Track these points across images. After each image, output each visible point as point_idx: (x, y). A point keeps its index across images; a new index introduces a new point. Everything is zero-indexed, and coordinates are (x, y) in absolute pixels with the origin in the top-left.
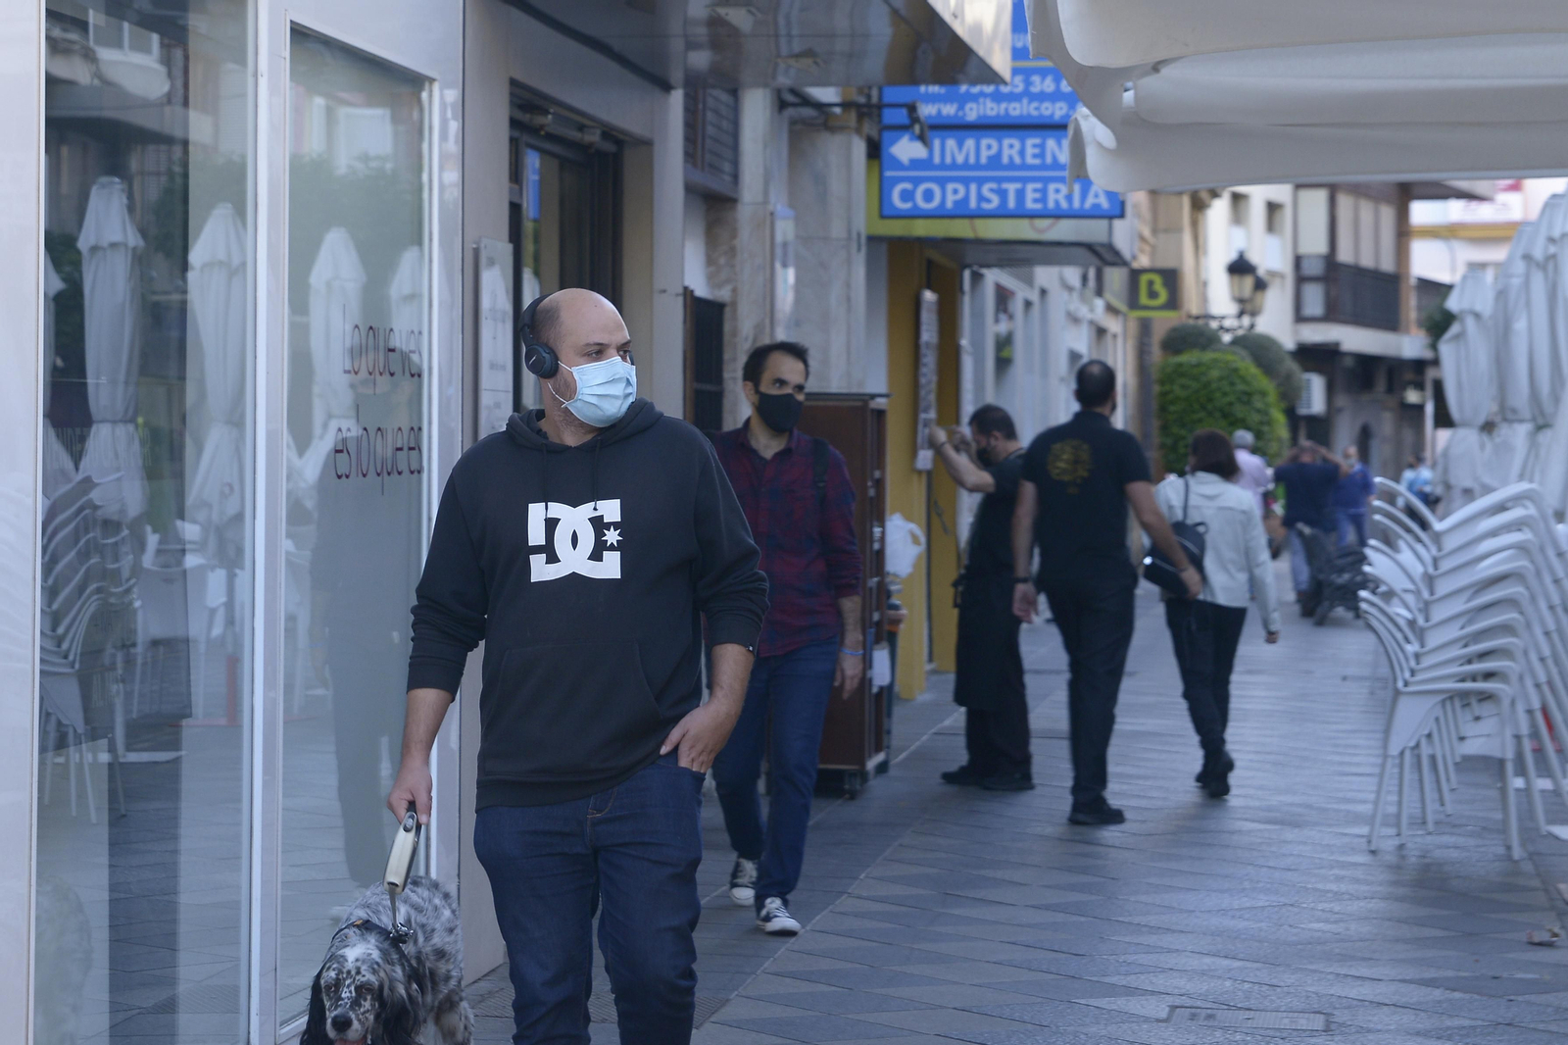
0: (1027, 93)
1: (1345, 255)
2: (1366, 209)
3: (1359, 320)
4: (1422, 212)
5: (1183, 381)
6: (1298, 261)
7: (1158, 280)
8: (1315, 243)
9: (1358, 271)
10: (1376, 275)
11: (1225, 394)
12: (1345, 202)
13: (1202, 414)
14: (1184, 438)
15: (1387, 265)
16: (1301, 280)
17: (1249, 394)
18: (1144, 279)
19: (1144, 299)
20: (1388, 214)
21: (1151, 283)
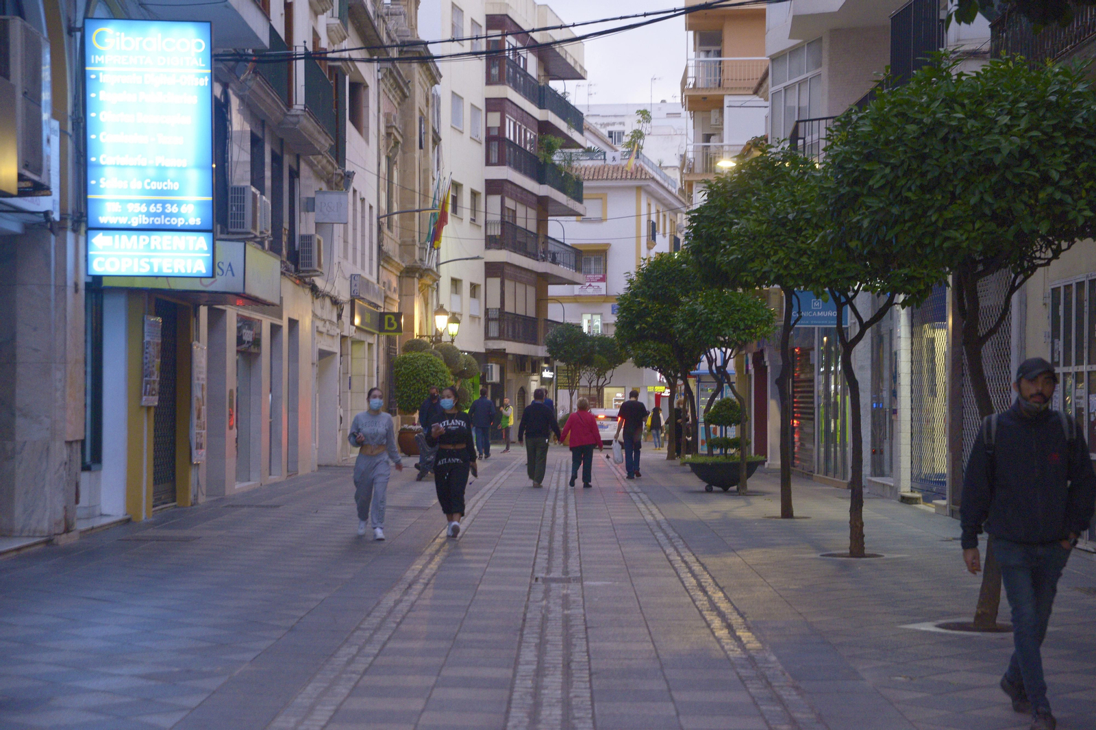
0: (163, 213)
1: (509, 308)
2: (520, 289)
3: (515, 338)
4: (553, 290)
5: (405, 366)
6: (487, 311)
7: (393, 318)
8: (495, 303)
9: (516, 315)
10: (525, 318)
11: (425, 372)
12: (509, 285)
13: (415, 381)
14: (406, 392)
15: (531, 313)
16: (488, 320)
17: (437, 373)
18: (387, 317)
19: (386, 327)
20: (531, 291)
21: (390, 319)
